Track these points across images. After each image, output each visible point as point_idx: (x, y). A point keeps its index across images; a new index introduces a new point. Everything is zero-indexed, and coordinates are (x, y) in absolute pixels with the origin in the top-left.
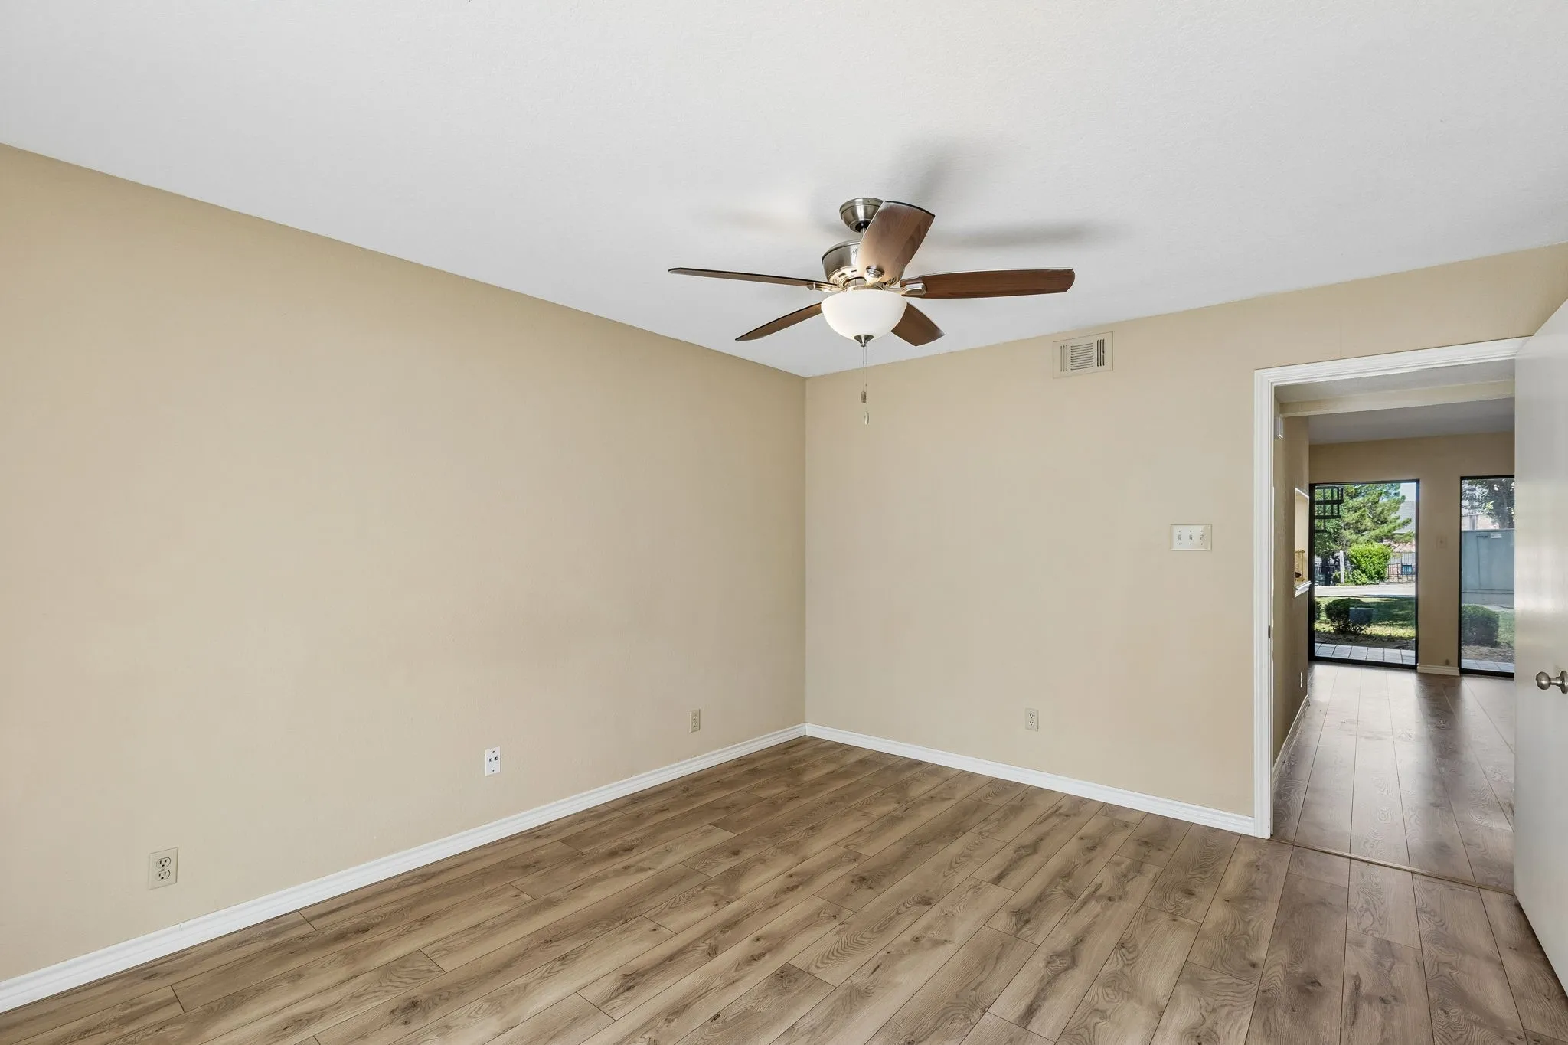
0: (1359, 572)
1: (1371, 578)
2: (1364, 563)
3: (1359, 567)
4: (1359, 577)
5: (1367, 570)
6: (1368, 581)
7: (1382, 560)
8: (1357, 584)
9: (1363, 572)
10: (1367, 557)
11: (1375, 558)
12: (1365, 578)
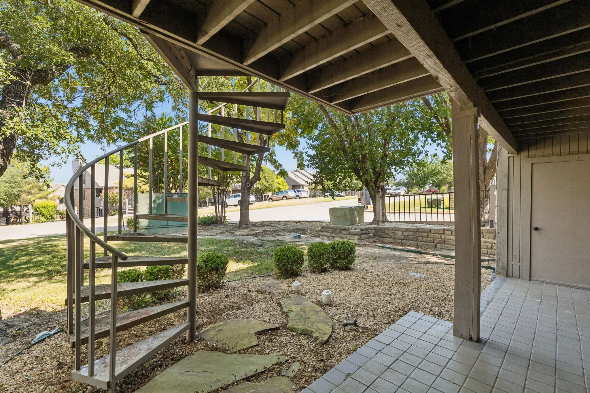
0: (41, 216)
1: (48, 219)
2: (44, 211)
3: (40, 213)
4: (41, 219)
5: (45, 215)
6: (45, 220)
7: (53, 209)
8: (40, 222)
9: (43, 215)
10: (45, 208)
11: (50, 208)
12: (43, 219)
